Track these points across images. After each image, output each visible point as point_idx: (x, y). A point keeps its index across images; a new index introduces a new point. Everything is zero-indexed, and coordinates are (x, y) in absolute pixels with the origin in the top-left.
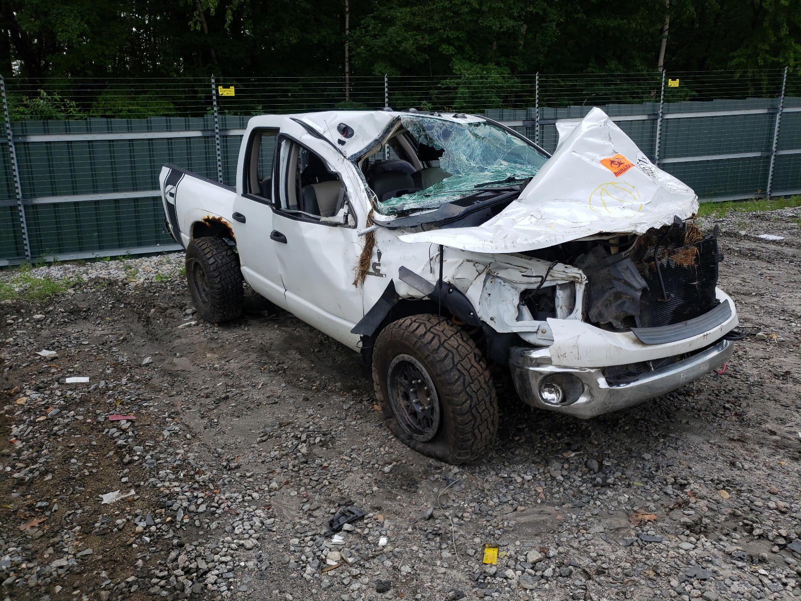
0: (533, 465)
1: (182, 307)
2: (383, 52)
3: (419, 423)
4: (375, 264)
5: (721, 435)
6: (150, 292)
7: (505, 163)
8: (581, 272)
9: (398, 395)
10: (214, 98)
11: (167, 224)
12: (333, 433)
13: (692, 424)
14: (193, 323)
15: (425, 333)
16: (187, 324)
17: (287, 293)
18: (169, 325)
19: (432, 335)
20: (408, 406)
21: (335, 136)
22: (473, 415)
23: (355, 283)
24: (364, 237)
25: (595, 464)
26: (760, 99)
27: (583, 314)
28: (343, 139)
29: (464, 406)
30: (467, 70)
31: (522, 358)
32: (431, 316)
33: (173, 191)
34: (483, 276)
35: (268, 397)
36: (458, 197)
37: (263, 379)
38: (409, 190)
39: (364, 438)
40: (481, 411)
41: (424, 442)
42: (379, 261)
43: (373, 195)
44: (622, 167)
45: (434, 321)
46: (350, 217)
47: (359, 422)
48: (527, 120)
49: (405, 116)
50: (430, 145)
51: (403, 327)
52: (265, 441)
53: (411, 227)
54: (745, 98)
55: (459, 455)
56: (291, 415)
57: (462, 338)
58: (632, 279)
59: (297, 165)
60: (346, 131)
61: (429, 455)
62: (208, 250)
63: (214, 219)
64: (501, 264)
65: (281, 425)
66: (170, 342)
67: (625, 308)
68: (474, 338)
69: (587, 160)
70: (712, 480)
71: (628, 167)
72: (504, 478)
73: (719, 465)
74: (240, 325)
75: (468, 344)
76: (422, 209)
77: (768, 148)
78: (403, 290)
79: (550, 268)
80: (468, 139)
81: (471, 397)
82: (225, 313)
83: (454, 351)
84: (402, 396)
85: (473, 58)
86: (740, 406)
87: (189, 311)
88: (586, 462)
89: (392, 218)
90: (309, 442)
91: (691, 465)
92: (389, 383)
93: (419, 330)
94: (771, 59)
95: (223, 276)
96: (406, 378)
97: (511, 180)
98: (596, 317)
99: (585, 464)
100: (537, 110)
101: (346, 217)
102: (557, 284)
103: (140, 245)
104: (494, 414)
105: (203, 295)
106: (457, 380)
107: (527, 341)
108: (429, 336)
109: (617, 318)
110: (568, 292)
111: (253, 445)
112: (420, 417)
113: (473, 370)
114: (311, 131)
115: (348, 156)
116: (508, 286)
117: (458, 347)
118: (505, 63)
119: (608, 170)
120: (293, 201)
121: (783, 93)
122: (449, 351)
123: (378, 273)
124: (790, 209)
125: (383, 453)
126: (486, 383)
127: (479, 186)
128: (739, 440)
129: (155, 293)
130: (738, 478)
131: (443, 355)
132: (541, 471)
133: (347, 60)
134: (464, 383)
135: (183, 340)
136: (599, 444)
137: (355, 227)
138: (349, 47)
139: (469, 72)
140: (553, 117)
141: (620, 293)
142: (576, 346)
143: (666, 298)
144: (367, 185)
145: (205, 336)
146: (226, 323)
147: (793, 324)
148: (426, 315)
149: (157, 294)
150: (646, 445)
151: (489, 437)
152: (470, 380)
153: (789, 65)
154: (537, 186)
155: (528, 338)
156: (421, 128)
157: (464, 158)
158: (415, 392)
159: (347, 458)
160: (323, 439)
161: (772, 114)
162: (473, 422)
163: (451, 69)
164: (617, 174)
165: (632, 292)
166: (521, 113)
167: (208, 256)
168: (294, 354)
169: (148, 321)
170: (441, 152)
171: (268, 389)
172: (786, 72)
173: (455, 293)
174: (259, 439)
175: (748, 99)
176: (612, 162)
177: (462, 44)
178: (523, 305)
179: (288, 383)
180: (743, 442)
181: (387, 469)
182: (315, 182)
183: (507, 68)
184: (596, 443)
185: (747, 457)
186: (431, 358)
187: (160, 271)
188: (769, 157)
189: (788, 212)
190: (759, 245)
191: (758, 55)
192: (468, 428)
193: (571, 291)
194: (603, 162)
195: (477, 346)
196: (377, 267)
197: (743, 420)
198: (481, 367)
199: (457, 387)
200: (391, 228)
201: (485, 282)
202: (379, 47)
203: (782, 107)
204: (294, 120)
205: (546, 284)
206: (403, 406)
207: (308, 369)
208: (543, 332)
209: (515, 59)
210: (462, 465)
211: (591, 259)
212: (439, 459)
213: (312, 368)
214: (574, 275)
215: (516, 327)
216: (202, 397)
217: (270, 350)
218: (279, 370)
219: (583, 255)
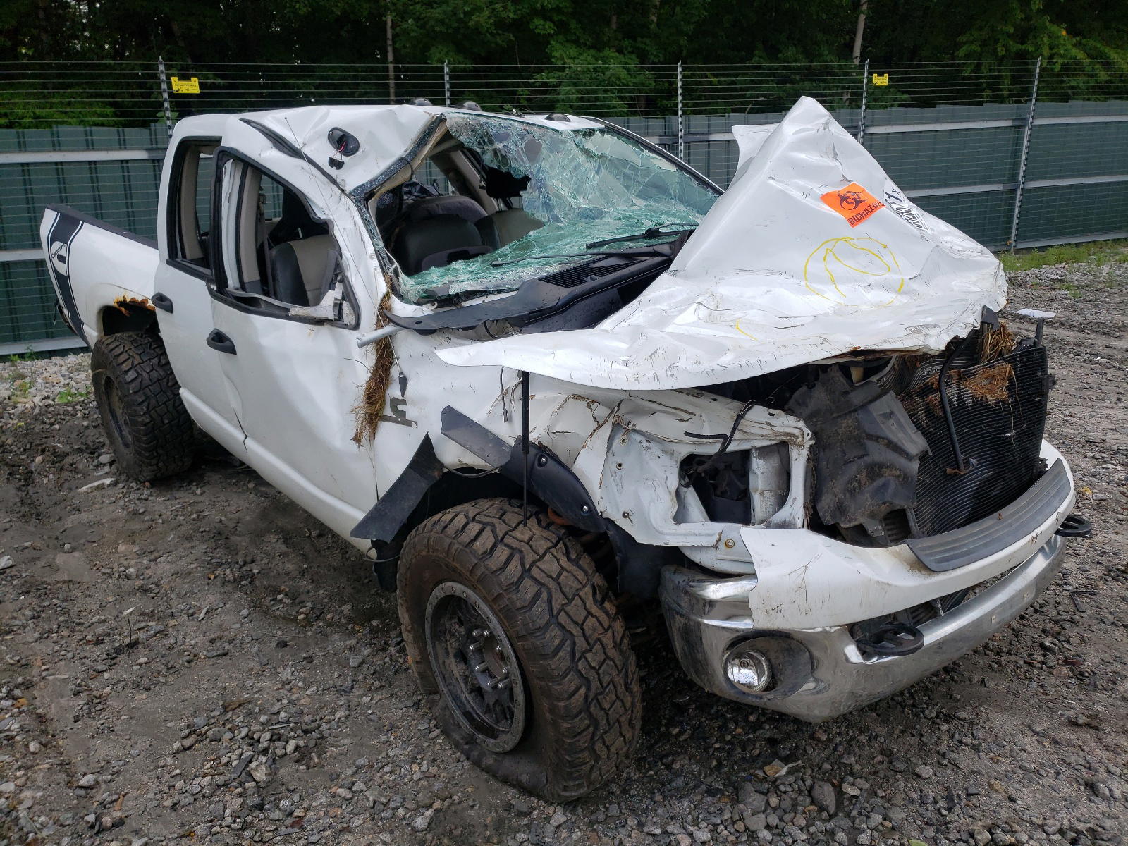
0: (710, 799)
1: (94, 451)
2: (444, 30)
3: (488, 710)
4: (395, 402)
5: (1052, 710)
6: (44, 423)
7: (640, 203)
8: (801, 424)
9: (447, 653)
10: (165, 95)
11: (61, 309)
12: (324, 727)
13: (991, 684)
14: (108, 481)
15: (494, 547)
16: (96, 484)
17: (249, 442)
18: (66, 486)
19: (507, 552)
20: (467, 676)
21: (323, 152)
22: (591, 715)
23: (357, 439)
24: (371, 347)
25: (827, 794)
26: (1003, 105)
27: (806, 507)
28: (338, 156)
29: (573, 700)
30: (574, 58)
31: (686, 599)
32: (506, 507)
33: (63, 252)
34: (606, 430)
35: (212, 641)
36: (554, 269)
37: (211, 598)
38: (472, 250)
39: (383, 738)
40: (606, 706)
41: (498, 754)
42: (403, 395)
43: (392, 263)
44: (861, 208)
45: (513, 517)
46: (346, 305)
47: (377, 697)
48: (665, 135)
49: (454, 115)
50: (504, 170)
51: (451, 531)
52: (189, 748)
53: (464, 329)
54: (980, 104)
55: (565, 788)
56: (249, 683)
57: (568, 554)
58: (901, 435)
59: (258, 207)
60: (343, 142)
61: (506, 781)
62: (125, 356)
63: (134, 302)
64: (640, 402)
65: (225, 709)
66: (60, 519)
67: (888, 496)
68: (589, 549)
69: (797, 194)
70: (1061, 831)
71: (871, 209)
72: (654, 835)
73: (1065, 790)
74: (190, 484)
75: (581, 568)
76: (485, 292)
77: (1013, 178)
78: (452, 454)
79: (740, 417)
80: (573, 158)
81: (588, 680)
82: (161, 464)
83: (552, 584)
84: (456, 656)
85: (582, 41)
86: (1068, 642)
87: (105, 458)
88: (812, 787)
89: (427, 310)
90: (274, 753)
91: (1012, 792)
92: (428, 631)
93: (481, 540)
94: (1015, 47)
95: (153, 402)
96: (461, 623)
97: (652, 233)
98: (833, 516)
99: (810, 794)
100: (680, 120)
101: (338, 306)
102: (754, 447)
103: (50, 336)
104: (633, 706)
105: (126, 431)
106: (558, 648)
107: (698, 562)
108: (501, 554)
109: (872, 516)
110: (774, 462)
111: (162, 763)
112: (490, 700)
113: (591, 622)
114: (279, 142)
115: (349, 189)
116: (655, 449)
117: (559, 575)
118: (630, 49)
119: (837, 214)
120: (252, 274)
121: (1034, 95)
122: (543, 584)
123: (401, 418)
124: (1052, 269)
125: (415, 778)
126: (617, 646)
127: (594, 245)
128: (1088, 725)
129: (52, 424)
130: (1108, 823)
131: (529, 596)
132: (727, 815)
133: (390, 42)
134: (573, 652)
135: (84, 517)
136: (829, 740)
137: (356, 326)
138: (392, 21)
139: (576, 61)
140: (704, 130)
141: (881, 466)
142: (802, 588)
143: (962, 466)
144: (381, 245)
145: (124, 508)
146: (163, 481)
147: (1110, 466)
148: (497, 503)
149: (57, 426)
150: (916, 739)
151: (625, 749)
152: (585, 646)
153: (1042, 55)
154: (703, 248)
155: (697, 557)
156: (486, 138)
157: (565, 193)
158: (479, 651)
159: (343, 792)
160: (302, 743)
161: (1019, 127)
162: (591, 730)
163: (548, 58)
164: (853, 222)
165: (902, 461)
166: (656, 123)
167: (125, 367)
168: (274, 543)
169: (28, 478)
170: (524, 182)
171: (216, 621)
172: (1039, 64)
173: (551, 463)
174: (176, 745)
175: (985, 105)
176: (843, 198)
177: (564, 19)
178: (687, 486)
179: (255, 605)
180: (1096, 729)
181: (420, 823)
182: (296, 237)
183: (634, 56)
184: (824, 738)
185: (1113, 769)
186: (504, 602)
187: (73, 383)
188: (1013, 192)
189: (1049, 273)
190: (1021, 326)
191: (997, 41)
192: (583, 741)
193: (781, 460)
194: (826, 198)
195: (599, 569)
196: (400, 407)
197: (1082, 674)
198: (607, 613)
199: (560, 663)
200: (423, 330)
201: (610, 440)
202: (437, 20)
203: (1033, 117)
204: (248, 122)
205: (733, 447)
206: (457, 675)
207: (295, 574)
208: (727, 545)
209: (645, 44)
210: (570, 805)
211: (819, 397)
212: (527, 791)
213: (303, 573)
214: (788, 430)
215: (674, 536)
216: (89, 642)
217: (234, 534)
218: (242, 577)
219: (804, 389)
